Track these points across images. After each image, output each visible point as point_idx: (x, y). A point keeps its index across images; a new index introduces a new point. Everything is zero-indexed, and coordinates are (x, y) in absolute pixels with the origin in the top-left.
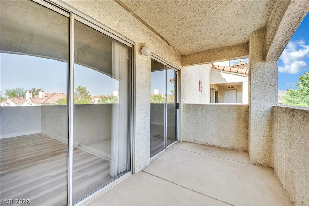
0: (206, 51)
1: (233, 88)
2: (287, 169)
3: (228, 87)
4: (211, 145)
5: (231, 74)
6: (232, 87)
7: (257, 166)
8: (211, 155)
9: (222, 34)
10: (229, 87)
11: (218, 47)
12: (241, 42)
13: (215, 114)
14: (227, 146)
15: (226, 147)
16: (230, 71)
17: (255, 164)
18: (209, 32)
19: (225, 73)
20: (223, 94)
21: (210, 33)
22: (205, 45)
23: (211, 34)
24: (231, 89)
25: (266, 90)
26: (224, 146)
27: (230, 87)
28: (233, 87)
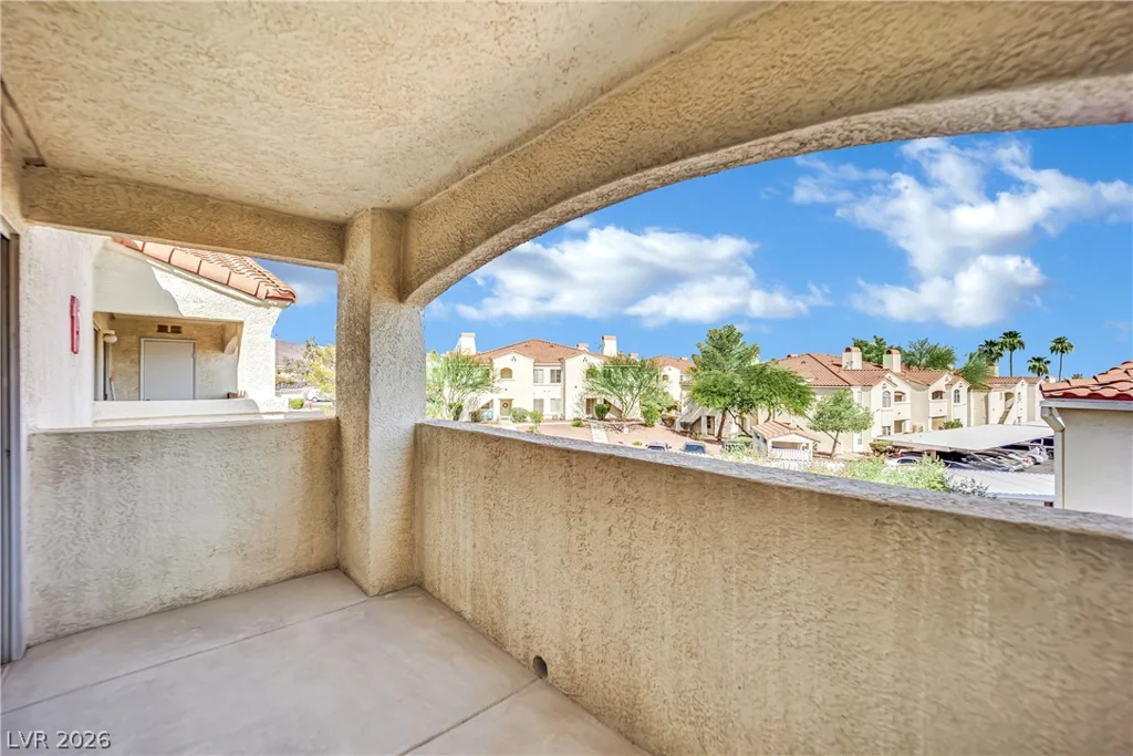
0: (190, 193)
1: (179, 332)
2: (477, 571)
3: (156, 329)
4: (204, 598)
5: (201, 284)
6: (177, 330)
7: (386, 596)
8: (241, 636)
9: (300, 175)
10: (162, 329)
11: (245, 200)
12: (327, 217)
13: (224, 465)
14: (270, 577)
15: (268, 578)
16: (197, 273)
17: (383, 593)
18: (264, 148)
19: (177, 275)
20: (135, 356)
21: (264, 153)
22: (203, 174)
23: (263, 157)
24: (172, 335)
25: (404, 381)
26: (263, 579)
27: (166, 327)
28: (179, 327)
